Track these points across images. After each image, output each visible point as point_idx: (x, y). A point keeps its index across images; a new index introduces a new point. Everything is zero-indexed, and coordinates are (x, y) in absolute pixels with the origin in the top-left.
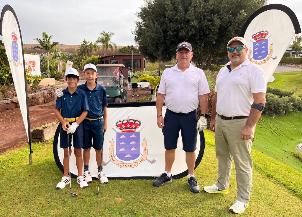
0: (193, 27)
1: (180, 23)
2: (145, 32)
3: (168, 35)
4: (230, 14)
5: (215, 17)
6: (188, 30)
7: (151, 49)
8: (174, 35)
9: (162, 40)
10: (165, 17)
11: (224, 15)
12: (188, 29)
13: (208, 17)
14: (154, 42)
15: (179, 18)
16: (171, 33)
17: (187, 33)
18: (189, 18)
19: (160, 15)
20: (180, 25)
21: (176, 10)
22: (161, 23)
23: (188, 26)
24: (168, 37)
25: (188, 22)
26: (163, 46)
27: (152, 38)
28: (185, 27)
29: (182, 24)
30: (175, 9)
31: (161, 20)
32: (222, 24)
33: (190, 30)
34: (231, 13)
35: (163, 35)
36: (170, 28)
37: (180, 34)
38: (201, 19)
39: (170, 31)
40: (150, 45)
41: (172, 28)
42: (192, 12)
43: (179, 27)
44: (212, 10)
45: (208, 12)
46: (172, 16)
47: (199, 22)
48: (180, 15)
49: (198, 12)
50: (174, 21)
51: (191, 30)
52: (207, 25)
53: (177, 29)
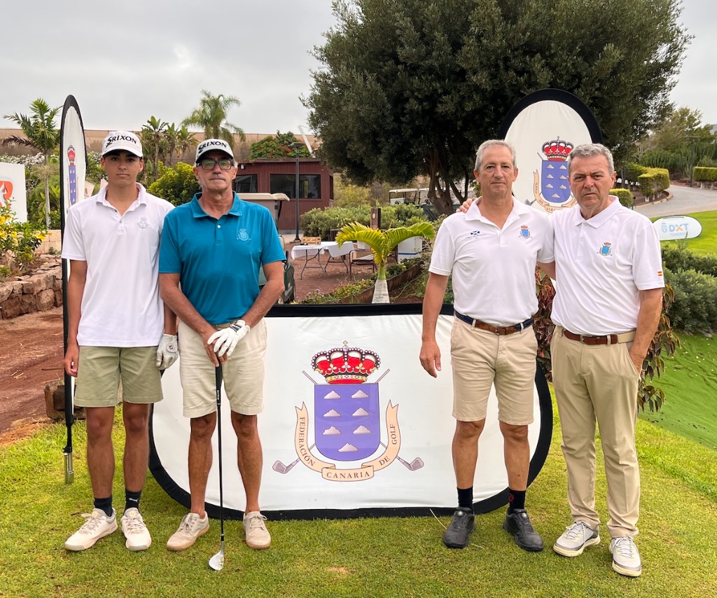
0: (477, 88)
1: (440, 78)
2: (342, 103)
3: (405, 111)
4: (578, 55)
5: (537, 63)
6: (463, 98)
7: (357, 148)
8: (424, 111)
9: (390, 123)
10: (397, 62)
11: (561, 56)
12: (461, 93)
13: (516, 63)
14: (367, 131)
15: (436, 64)
16: (413, 105)
17: (461, 106)
18: (464, 66)
19: (383, 56)
20: (440, 82)
21: (427, 44)
22: (386, 77)
23: (463, 88)
24: (407, 116)
25: (461, 75)
26: (391, 141)
27: (361, 119)
28: (455, 88)
29: (444, 80)
30: (426, 39)
31: (386, 68)
32: (555, 80)
33: (469, 96)
34: (580, 52)
35: (391, 110)
36: (412, 92)
37: (440, 109)
38: (497, 66)
39: (412, 100)
40: (355, 139)
41: (419, 90)
42: (472, 48)
43: (436, 90)
44: (527, 44)
45: (516, 49)
46: (416, 57)
47: (493, 76)
48: (440, 55)
49: (487, 50)
50: (423, 74)
51: (470, 98)
52: (514, 85)
53: (432, 95)
